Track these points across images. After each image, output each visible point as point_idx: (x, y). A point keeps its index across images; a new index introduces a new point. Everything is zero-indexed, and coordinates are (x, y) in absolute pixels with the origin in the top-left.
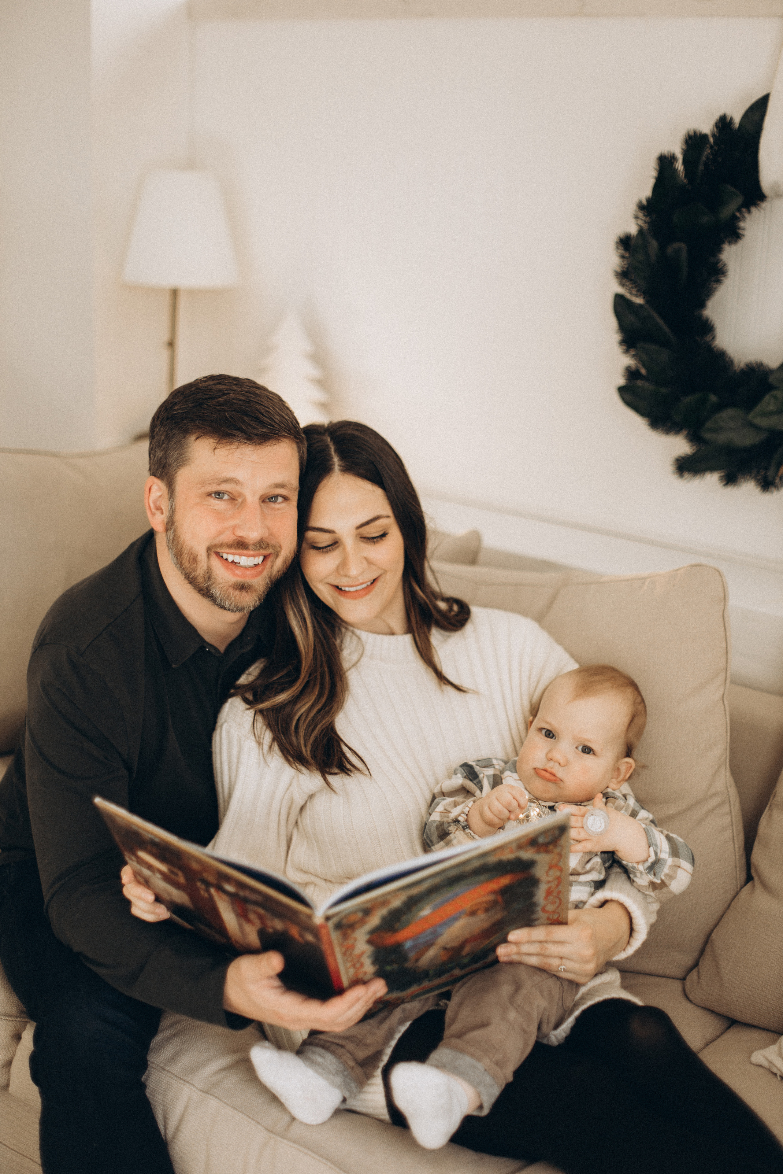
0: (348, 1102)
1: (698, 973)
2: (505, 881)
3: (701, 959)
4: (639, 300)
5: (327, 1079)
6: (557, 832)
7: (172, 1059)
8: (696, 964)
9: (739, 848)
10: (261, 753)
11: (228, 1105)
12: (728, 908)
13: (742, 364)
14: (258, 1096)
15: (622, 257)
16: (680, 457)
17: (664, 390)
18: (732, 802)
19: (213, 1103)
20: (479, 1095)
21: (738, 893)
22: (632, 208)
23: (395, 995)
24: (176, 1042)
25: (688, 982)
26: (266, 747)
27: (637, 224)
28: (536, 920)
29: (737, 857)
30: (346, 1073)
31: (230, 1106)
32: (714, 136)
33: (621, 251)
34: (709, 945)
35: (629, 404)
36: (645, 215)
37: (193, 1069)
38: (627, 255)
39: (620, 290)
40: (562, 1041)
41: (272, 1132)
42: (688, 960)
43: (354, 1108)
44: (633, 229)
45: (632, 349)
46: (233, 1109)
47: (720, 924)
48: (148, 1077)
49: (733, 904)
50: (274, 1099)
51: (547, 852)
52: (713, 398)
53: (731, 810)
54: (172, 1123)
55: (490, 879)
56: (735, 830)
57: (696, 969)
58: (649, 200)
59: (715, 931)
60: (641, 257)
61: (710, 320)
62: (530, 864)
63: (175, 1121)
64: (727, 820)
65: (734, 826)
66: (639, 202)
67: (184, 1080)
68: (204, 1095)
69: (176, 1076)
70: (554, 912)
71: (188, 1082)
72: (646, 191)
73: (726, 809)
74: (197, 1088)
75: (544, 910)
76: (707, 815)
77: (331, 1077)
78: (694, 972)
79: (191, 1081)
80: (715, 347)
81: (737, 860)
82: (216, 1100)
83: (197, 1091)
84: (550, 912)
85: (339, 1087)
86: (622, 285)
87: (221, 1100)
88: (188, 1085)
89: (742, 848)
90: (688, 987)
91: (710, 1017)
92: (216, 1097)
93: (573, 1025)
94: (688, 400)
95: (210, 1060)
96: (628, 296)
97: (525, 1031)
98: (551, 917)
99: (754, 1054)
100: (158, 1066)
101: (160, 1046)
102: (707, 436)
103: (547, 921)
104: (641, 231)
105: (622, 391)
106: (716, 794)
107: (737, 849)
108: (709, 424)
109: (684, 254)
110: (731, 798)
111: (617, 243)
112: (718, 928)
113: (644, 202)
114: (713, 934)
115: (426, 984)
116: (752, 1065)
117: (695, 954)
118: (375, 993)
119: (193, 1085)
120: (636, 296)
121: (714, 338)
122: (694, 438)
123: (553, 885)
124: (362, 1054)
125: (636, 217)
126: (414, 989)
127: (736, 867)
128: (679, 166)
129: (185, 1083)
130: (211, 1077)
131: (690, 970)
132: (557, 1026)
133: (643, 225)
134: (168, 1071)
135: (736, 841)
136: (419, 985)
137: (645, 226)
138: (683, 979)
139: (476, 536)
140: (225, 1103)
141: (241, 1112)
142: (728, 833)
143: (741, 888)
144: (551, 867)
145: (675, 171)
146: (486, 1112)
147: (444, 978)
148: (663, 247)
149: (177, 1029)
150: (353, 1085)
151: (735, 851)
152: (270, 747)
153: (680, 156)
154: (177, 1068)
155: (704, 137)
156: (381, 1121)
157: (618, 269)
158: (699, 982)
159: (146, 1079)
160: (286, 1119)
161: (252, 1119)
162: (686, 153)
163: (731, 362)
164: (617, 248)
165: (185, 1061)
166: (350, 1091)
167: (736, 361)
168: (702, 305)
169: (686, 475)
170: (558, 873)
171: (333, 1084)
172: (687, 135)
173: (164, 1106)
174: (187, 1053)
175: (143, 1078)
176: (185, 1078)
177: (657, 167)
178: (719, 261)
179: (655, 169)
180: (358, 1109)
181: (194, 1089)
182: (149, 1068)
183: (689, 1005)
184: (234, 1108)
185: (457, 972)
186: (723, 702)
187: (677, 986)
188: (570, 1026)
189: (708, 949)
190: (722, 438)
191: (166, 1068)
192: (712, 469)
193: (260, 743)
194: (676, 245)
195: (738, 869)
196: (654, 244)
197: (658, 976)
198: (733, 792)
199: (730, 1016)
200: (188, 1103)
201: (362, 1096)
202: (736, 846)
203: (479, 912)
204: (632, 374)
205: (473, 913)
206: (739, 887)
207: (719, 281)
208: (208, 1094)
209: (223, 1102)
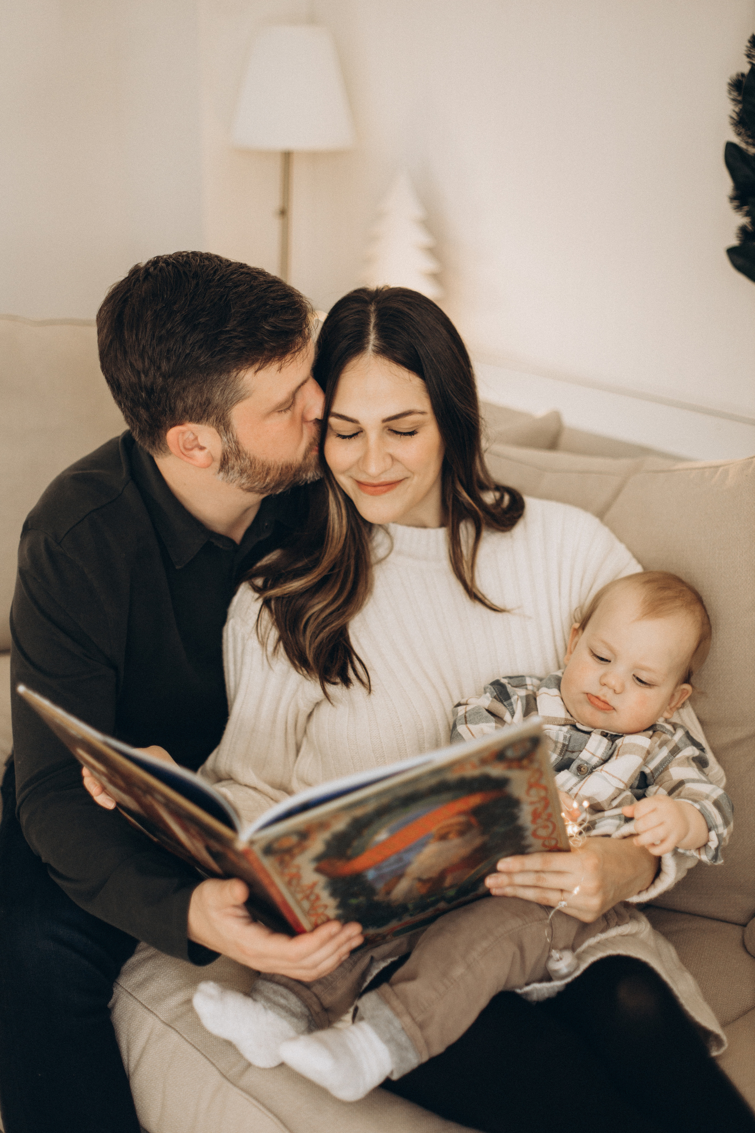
2: (475, 800)
6: (528, 745)
7: (142, 984)
10: (265, 655)
19: (173, 1037)
25: (748, 929)
26: (270, 649)
28: (529, 846)
31: (189, 1042)
37: (159, 998)
38: (741, 97)
41: (225, 1077)
44: (744, 67)
51: (521, 767)
54: (135, 1055)
55: (455, 799)
62: (502, 783)
63: (137, 1053)
67: (149, 1010)
68: (166, 1027)
69: (142, 1004)
70: (549, 838)
71: (152, 1012)
74: (160, 1019)
75: (534, 834)
79: (154, 1011)
82: (176, 1034)
83: (159, 1022)
84: (545, 838)
87: (180, 1035)
88: (151, 1015)
90: (747, 935)
92: (179, 1030)
98: (547, 843)
100: (126, 991)
103: (543, 848)
118: (349, 939)
119: (157, 1016)
123: (540, 806)
126: (395, 924)
130: (177, 1008)
134: (134, 997)
138: (744, 925)
139: (556, 415)
140: (187, 1038)
141: (199, 1050)
144: (531, 786)
147: (429, 913)
152: (275, 648)
154: (144, 995)
161: (208, 1059)
165: (154, 987)
170: (543, 793)
174: (157, 980)
175: (110, 1004)
176: (150, 1007)
181: (157, 1020)
182: (116, 993)
184: (193, 1045)
193: (263, 644)
200: (150, 1035)
203: (451, 836)
205: (443, 837)
208: (170, 1026)
209: (183, 1037)
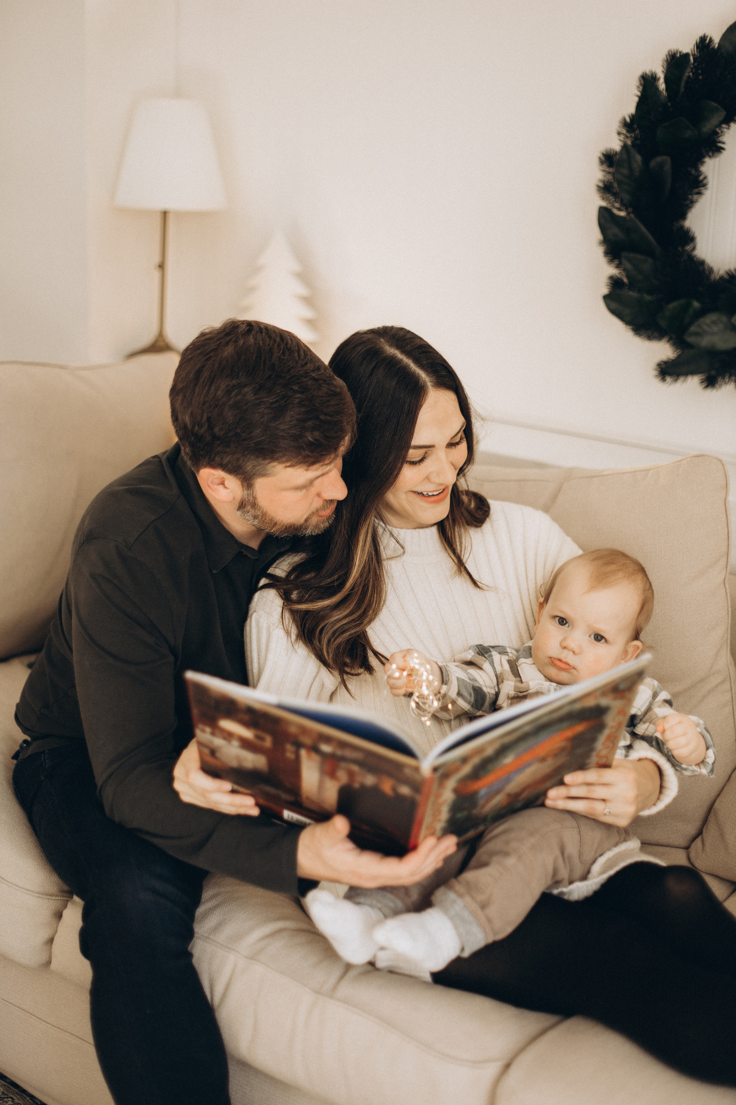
1: (703, 840)
2: (580, 728)
3: (705, 827)
4: (622, 213)
7: (217, 928)
8: (700, 833)
10: (289, 642)
12: (729, 779)
13: (722, 272)
15: (605, 172)
16: (663, 361)
17: (648, 298)
18: (732, 680)
22: (615, 125)
25: (692, 850)
26: (294, 636)
27: (621, 140)
28: (589, 764)
31: (276, 971)
32: (694, 55)
33: (606, 167)
34: (712, 815)
35: (614, 312)
36: (628, 131)
37: (237, 938)
38: (611, 170)
39: (604, 204)
41: (319, 993)
42: (691, 829)
44: (616, 145)
45: (616, 260)
46: (280, 972)
47: (722, 795)
49: (734, 775)
52: (696, 304)
53: (730, 686)
54: (219, 990)
56: (734, 706)
57: (700, 837)
58: (633, 118)
59: (718, 802)
60: (625, 171)
61: (690, 231)
62: (604, 712)
63: (222, 987)
64: (727, 695)
65: (734, 703)
66: (622, 120)
67: (230, 948)
68: (250, 961)
69: (222, 945)
71: (234, 950)
72: (630, 109)
73: (726, 685)
74: (242, 955)
76: (710, 691)
78: (699, 841)
79: (237, 948)
80: (695, 256)
82: (262, 965)
83: (242, 957)
84: (601, 757)
86: (605, 198)
87: (266, 965)
88: (233, 952)
90: (693, 855)
91: (715, 882)
92: (262, 962)
94: (673, 306)
95: (253, 928)
96: (611, 208)
100: (203, 935)
101: (204, 916)
102: (691, 340)
104: (625, 147)
105: (607, 299)
106: (718, 672)
108: (693, 329)
109: (668, 167)
110: (731, 674)
111: (601, 159)
112: (719, 799)
113: (628, 119)
114: (716, 804)
117: (698, 824)
119: (238, 953)
120: (620, 209)
121: (694, 248)
122: (677, 342)
125: (619, 133)
128: (662, 85)
129: (231, 951)
130: (255, 944)
131: (694, 839)
133: (626, 141)
134: (213, 940)
135: (735, 716)
137: (629, 142)
138: (687, 848)
140: (272, 968)
142: (728, 708)
145: (657, 89)
148: (646, 161)
149: (218, 900)
153: (661, 76)
154: (221, 937)
155: (685, 56)
157: (601, 184)
158: (704, 849)
161: (298, 982)
162: (667, 73)
163: (711, 270)
164: (601, 164)
165: (229, 929)
167: (715, 269)
168: (683, 216)
169: (669, 379)
172: (668, 55)
173: (210, 974)
174: (230, 923)
175: (190, 947)
176: (230, 946)
177: (640, 86)
178: (700, 173)
179: (638, 88)
181: (240, 956)
182: (194, 938)
186: (725, 588)
187: (682, 854)
189: (712, 819)
190: (705, 342)
191: (211, 937)
192: (692, 372)
194: (659, 159)
196: (638, 158)
197: (662, 846)
198: (733, 670)
200: (234, 970)
204: (615, 283)
207: (700, 193)
208: (254, 960)
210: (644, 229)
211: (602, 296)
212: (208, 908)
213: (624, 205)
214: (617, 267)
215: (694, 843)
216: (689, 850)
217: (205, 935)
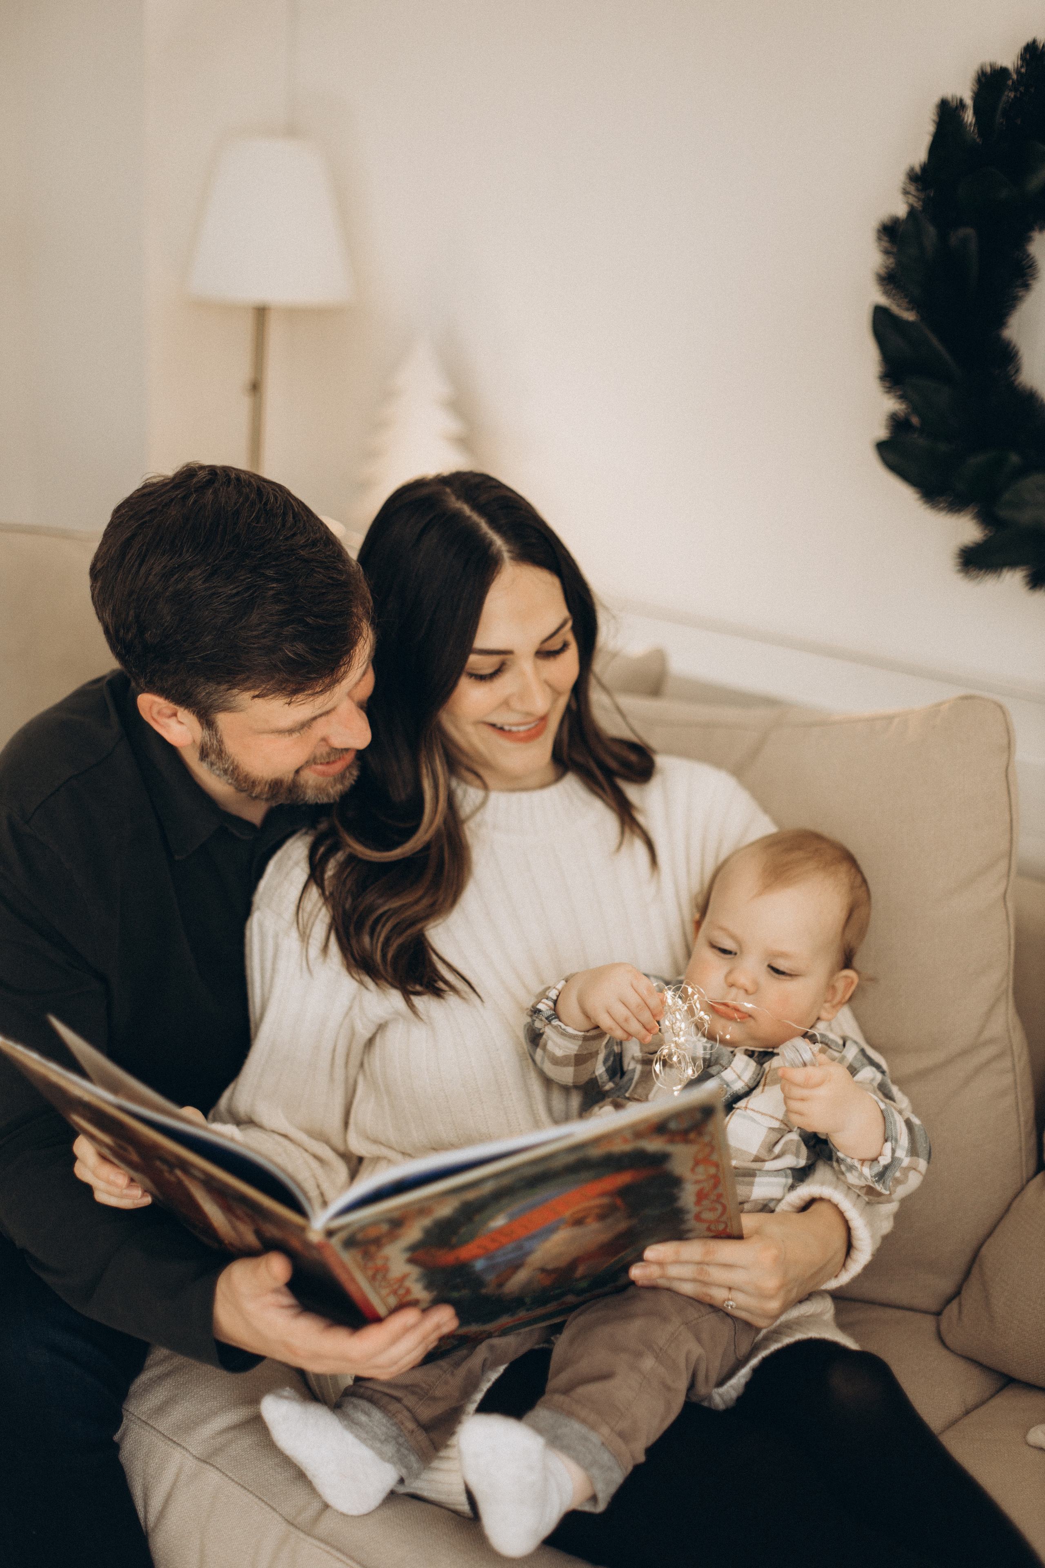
0: (407, 1482)
1: (960, 1305)
3: (964, 1286)
4: (909, 316)
5: (372, 1448)
7: (161, 1410)
8: (957, 1293)
9: (1026, 1123)
11: (233, 1480)
12: (1007, 1210)
14: (279, 1470)
15: (886, 252)
16: (966, 547)
17: (943, 447)
18: (1016, 1054)
19: (213, 1477)
20: (591, 1481)
21: (1022, 1189)
22: (899, 178)
23: (474, 1328)
24: (169, 1383)
25: (944, 1318)
27: (907, 203)
28: (688, 1231)
29: (1023, 1135)
30: (401, 1440)
31: (236, 1483)
32: (1018, 71)
33: (886, 244)
34: (976, 1266)
35: (892, 467)
36: (918, 190)
37: (189, 1426)
38: (893, 249)
39: (882, 300)
40: (731, 1404)
41: (292, 1524)
42: (946, 1286)
43: (419, 1492)
44: (901, 210)
45: (897, 387)
46: (240, 1486)
47: (996, 1233)
48: (124, 1434)
49: (1014, 1205)
50: (300, 1476)
52: (1014, 459)
53: (1014, 1065)
54: (156, 1503)
56: (1019, 1094)
57: (957, 1299)
58: (925, 168)
59: (987, 1244)
60: (913, 252)
61: (1012, 345)
63: (159, 1502)
64: (1008, 1079)
65: (1019, 1089)
66: (910, 171)
67: (174, 1442)
68: (202, 1464)
69: (163, 1435)
70: (717, 1221)
71: (179, 1445)
72: (918, 155)
73: (1006, 1063)
74: (191, 1453)
75: (698, 1219)
76: (978, 1070)
77: (379, 1445)
78: (954, 1305)
79: (183, 1444)
80: (1020, 384)
81: (1023, 1139)
82: (217, 1472)
83: (191, 1458)
84: (709, 1222)
85: (389, 1460)
86: (886, 293)
87: (224, 1473)
88: (179, 1449)
89: (1031, 1122)
90: (944, 1326)
91: (975, 1373)
92: (217, 1468)
93: (747, 1380)
94: (977, 460)
95: (213, 1414)
96: (895, 309)
97: (669, 1389)
98: (713, 1228)
99: (1032, 1430)
100: (139, 1418)
101: (145, 1390)
102: (1004, 513)
104: (912, 212)
105: (882, 448)
106: (991, 1041)
107: (1022, 1123)
108: (1007, 496)
109: (973, 245)
110: (1015, 1048)
111: (879, 231)
112: (991, 1239)
113: (918, 169)
114: (984, 1249)
115: (522, 1314)
116: (1027, 1447)
117: (957, 1277)
118: (438, 1327)
119: (186, 1450)
120: (907, 309)
121: (1018, 371)
122: (986, 518)
123: (707, 1185)
124: (426, 1413)
125: (906, 192)
126: (505, 1320)
127: (1020, 1149)
128: (969, 117)
129: (175, 1446)
130: (213, 1438)
131: (949, 1300)
132: (721, 1383)
133: (915, 205)
134: (152, 1427)
135: (1021, 1111)
136: (512, 1315)
137: (918, 205)
138: (938, 1314)
139: (659, 657)
140: (230, 1478)
141: (251, 1492)
142: (1009, 1100)
143: (1028, 1181)
144: (697, 1164)
145: (963, 125)
146: (601, 1507)
147: (551, 1307)
148: (943, 235)
150: (413, 1459)
151: (1019, 1125)
153: (969, 101)
154: (165, 1424)
155: (1004, 71)
156: (456, 1513)
157: (882, 272)
158: (960, 1318)
159: (122, 1438)
160: (316, 1506)
161: (266, 1503)
162: (978, 97)
164: (879, 239)
165: (178, 1414)
166: (408, 1467)
168: (1002, 322)
169: (975, 573)
170: (713, 1171)
171: (381, 1455)
172: (980, 72)
173: (144, 1479)
174: (183, 1402)
175: (116, 1438)
176: (175, 1439)
177: (935, 118)
178: (1026, 255)
179: (934, 121)
180: (426, 1494)
181: (187, 1455)
182: (125, 1421)
183: (944, 1352)
184: (242, 1486)
185: (570, 1299)
186: (1005, 904)
187: (928, 1324)
188: (743, 1381)
189: (975, 1270)
190: (1026, 517)
191: (151, 1422)
192: (1012, 563)
194: (962, 232)
195: (1024, 1154)
196: (931, 231)
197: (901, 1308)
198: (1018, 1038)
199: (1005, 1370)
200: (178, 1475)
201: (427, 1475)
202: (1022, 1119)
203: (588, 1221)
204: (898, 424)
205: (578, 1222)
206: (1024, 1182)
207: (1027, 286)
208: (207, 1463)
209: (227, 1476)
210: (935, 341)
211: (876, 444)
212: (156, 1376)
213: (914, 304)
214: (903, 397)
215: (949, 1307)
216: (940, 1317)
217: (144, 1418)
